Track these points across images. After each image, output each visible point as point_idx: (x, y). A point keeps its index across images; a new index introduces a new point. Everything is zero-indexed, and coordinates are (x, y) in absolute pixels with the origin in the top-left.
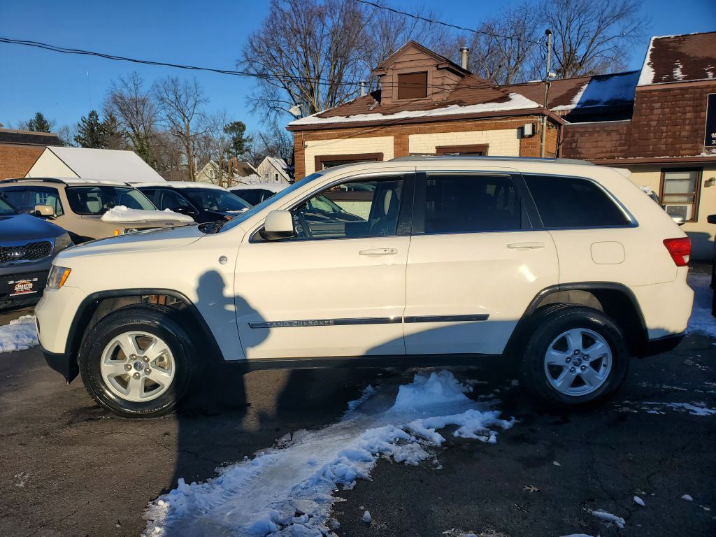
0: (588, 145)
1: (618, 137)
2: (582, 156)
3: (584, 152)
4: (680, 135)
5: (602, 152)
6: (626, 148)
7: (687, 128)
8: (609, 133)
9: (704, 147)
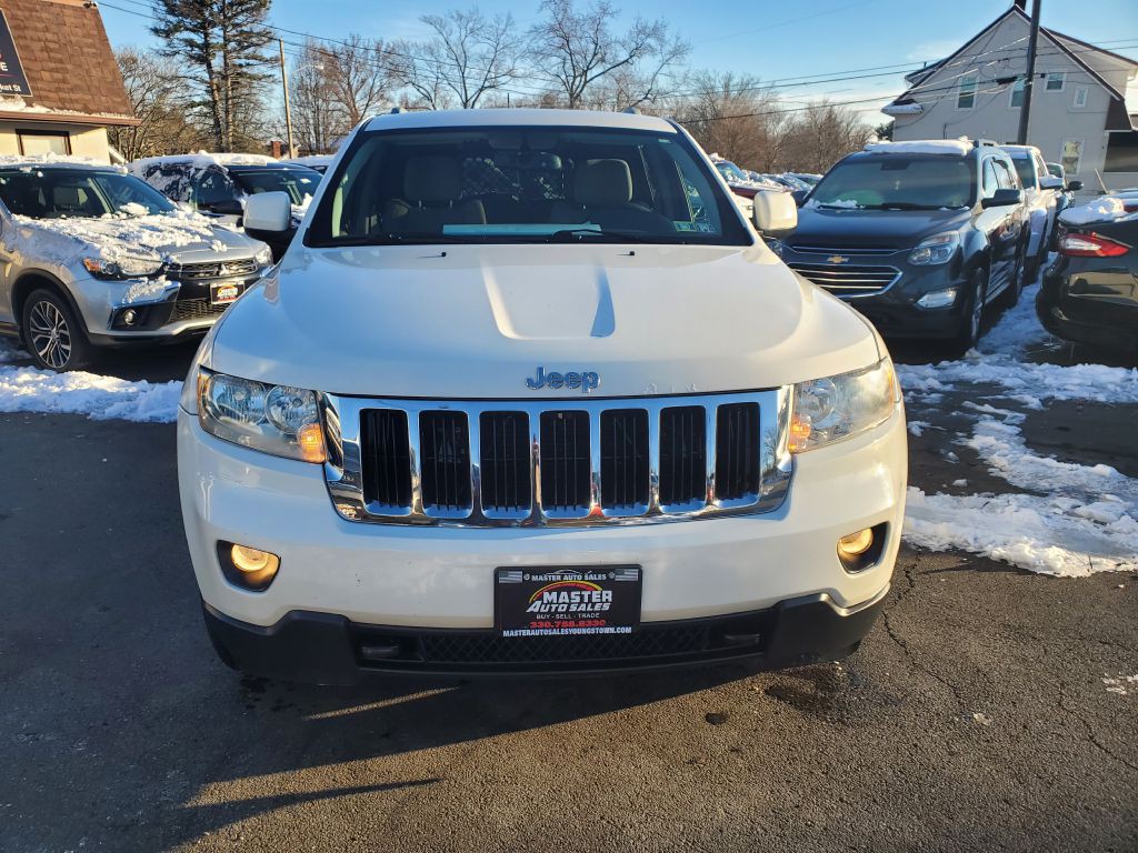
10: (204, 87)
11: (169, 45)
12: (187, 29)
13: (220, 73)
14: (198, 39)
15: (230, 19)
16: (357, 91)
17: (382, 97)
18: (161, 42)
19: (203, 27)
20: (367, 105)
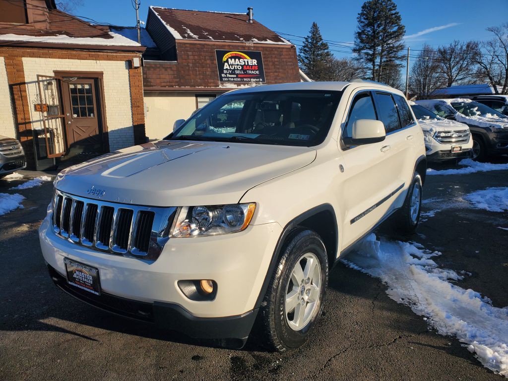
0: (154, 76)
1: (171, 72)
2: (152, 84)
3: (153, 82)
4: (206, 73)
5: (164, 82)
6: (178, 80)
7: (209, 69)
8: (166, 69)
9: (219, 82)
10: (370, 71)
11: (359, 56)
12: (367, 48)
13: (378, 65)
14: (371, 52)
15: (385, 42)
16: (454, 67)
17: (467, 69)
18: (355, 55)
19: (373, 47)
20: (458, 74)
